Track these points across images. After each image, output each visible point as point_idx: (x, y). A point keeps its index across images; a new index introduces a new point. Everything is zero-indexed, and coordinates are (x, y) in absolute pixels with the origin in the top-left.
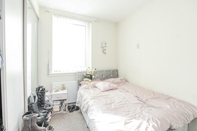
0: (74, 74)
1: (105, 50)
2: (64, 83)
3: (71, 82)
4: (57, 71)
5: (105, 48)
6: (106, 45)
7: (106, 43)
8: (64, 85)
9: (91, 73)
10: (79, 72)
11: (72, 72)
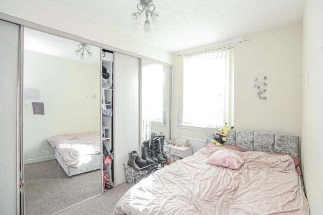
0: (204, 130)
1: (265, 91)
2: (188, 138)
3: (201, 140)
4: (187, 123)
5: (263, 87)
6: (266, 82)
7: (265, 78)
8: (188, 141)
9: (221, 132)
10: (209, 129)
11: (203, 127)
